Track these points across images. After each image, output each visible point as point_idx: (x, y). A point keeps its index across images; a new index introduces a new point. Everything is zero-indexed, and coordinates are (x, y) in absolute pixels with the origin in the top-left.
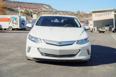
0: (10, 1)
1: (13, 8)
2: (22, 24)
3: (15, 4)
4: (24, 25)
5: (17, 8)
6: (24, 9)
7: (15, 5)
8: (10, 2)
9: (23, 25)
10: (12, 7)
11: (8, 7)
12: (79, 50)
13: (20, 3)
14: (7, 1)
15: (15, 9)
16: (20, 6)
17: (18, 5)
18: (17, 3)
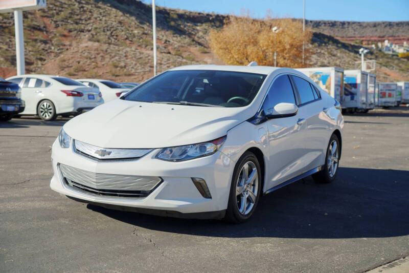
0: (364, 23)
1: (368, 44)
2: (346, 95)
3: (376, 30)
4: (352, 99)
5: (380, 45)
6: (405, 43)
7: (377, 34)
8: (361, 26)
9: (349, 97)
10: (366, 40)
11: (352, 43)
12: (160, 180)
13: (395, 27)
14: (354, 25)
15: (373, 46)
16: (392, 36)
17: (388, 32)
18: (383, 26)
